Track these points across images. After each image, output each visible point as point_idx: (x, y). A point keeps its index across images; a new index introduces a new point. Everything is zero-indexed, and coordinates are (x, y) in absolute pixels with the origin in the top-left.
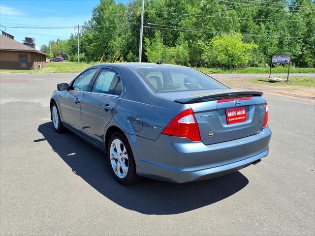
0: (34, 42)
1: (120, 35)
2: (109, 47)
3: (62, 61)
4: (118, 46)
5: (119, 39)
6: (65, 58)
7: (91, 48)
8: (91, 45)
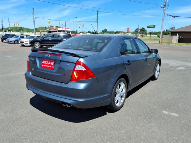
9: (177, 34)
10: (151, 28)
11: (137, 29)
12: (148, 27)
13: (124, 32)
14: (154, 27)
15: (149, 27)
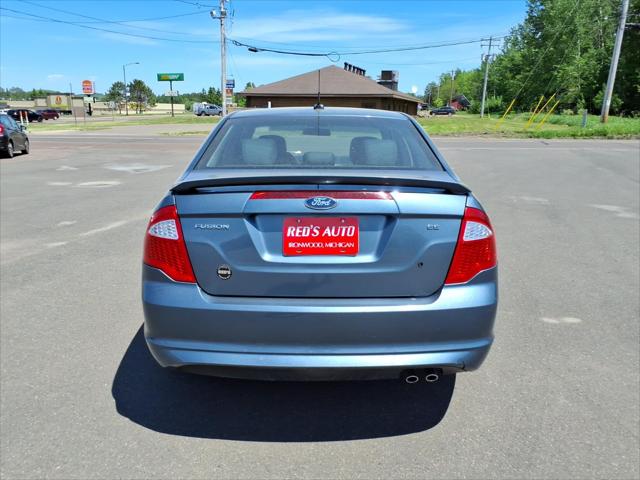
0: (396, 79)
1: (584, 50)
2: (555, 79)
3: (453, 113)
4: (576, 75)
5: (579, 60)
6: (464, 106)
7: (516, 84)
8: (518, 77)
9: (270, 103)
10: (171, 81)
11: (119, 85)
12: (160, 78)
13: (67, 94)
14: (181, 78)
15: (163, 77)
